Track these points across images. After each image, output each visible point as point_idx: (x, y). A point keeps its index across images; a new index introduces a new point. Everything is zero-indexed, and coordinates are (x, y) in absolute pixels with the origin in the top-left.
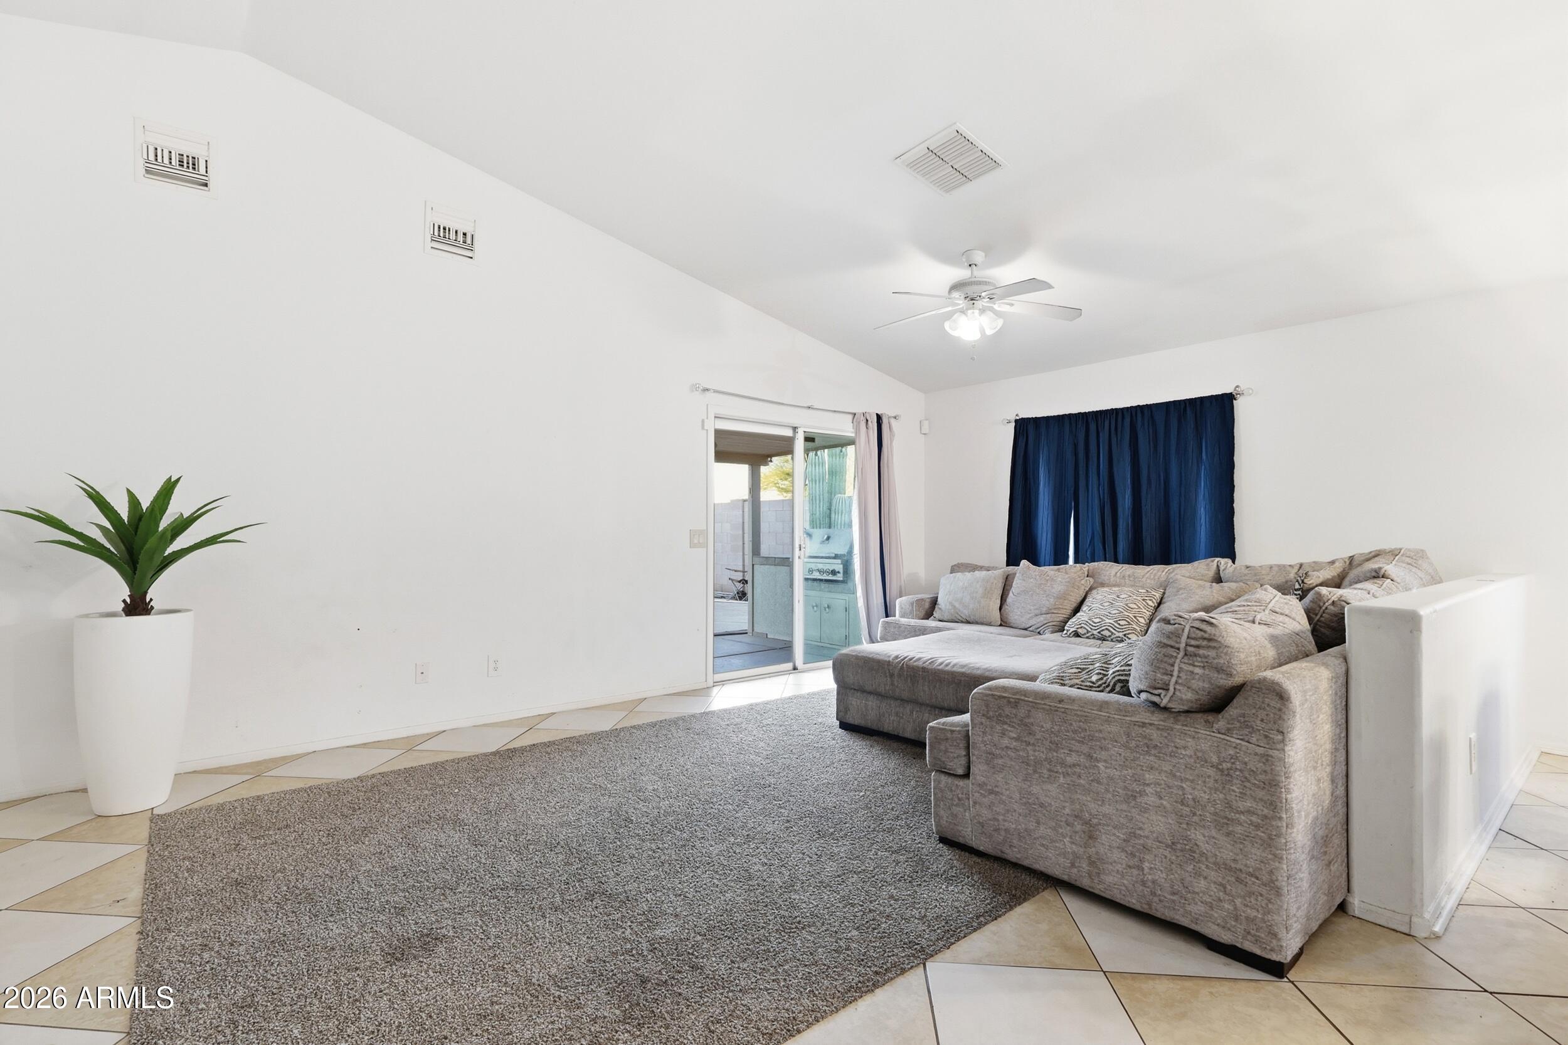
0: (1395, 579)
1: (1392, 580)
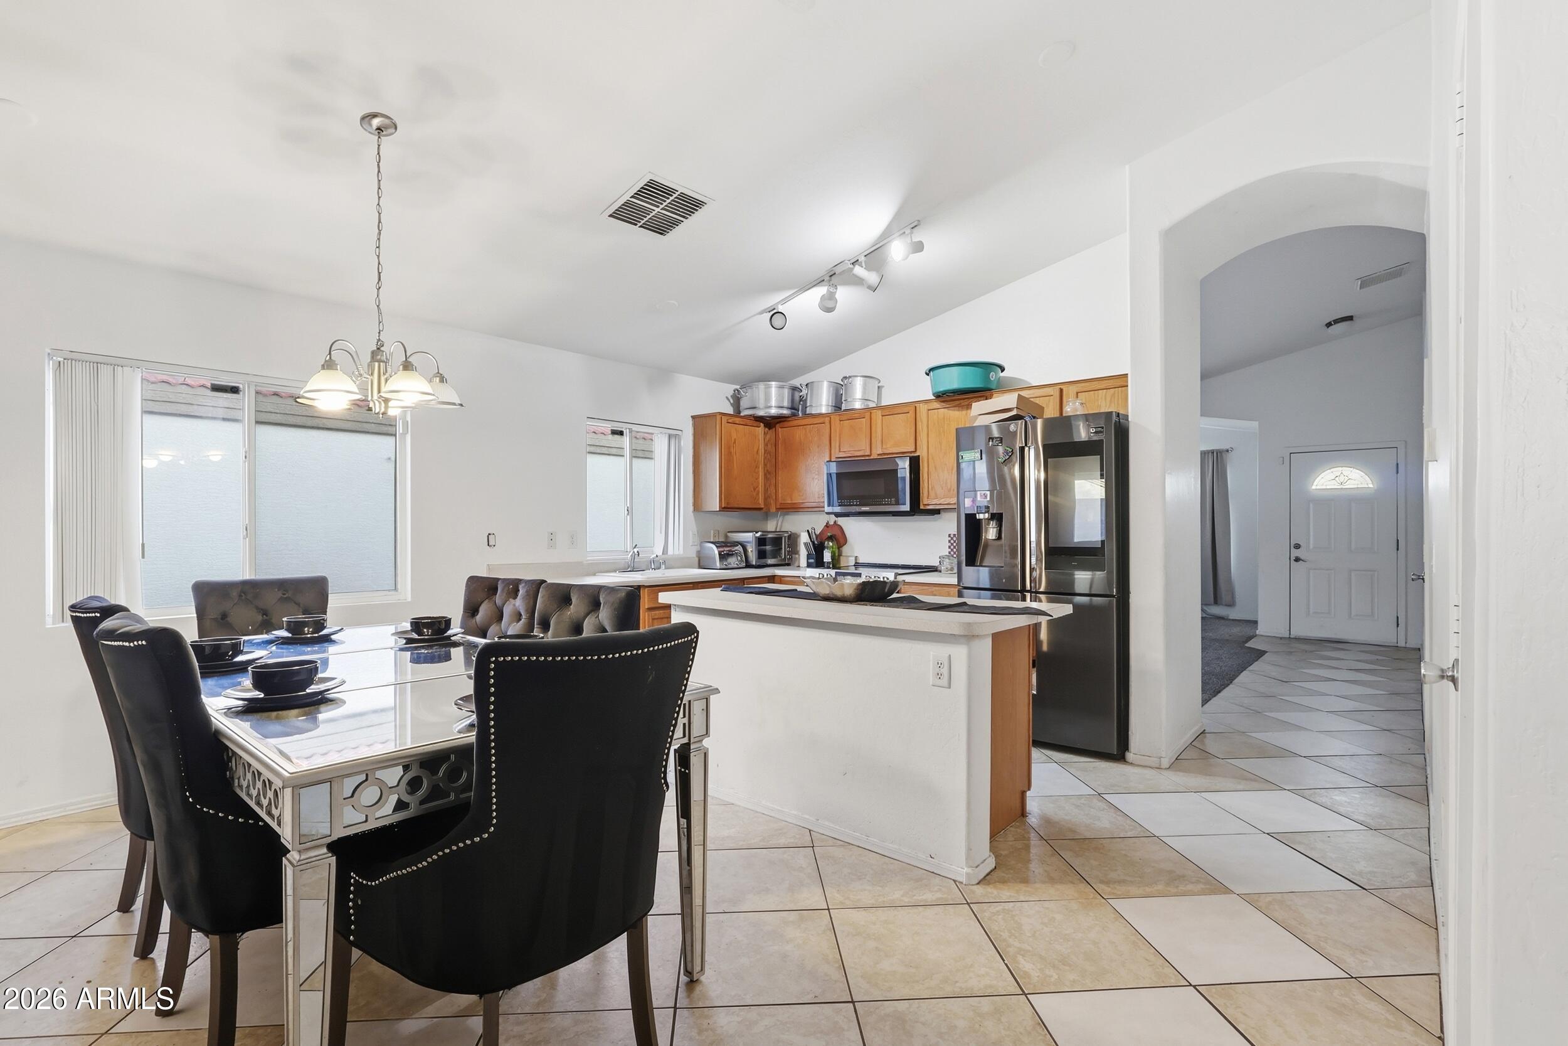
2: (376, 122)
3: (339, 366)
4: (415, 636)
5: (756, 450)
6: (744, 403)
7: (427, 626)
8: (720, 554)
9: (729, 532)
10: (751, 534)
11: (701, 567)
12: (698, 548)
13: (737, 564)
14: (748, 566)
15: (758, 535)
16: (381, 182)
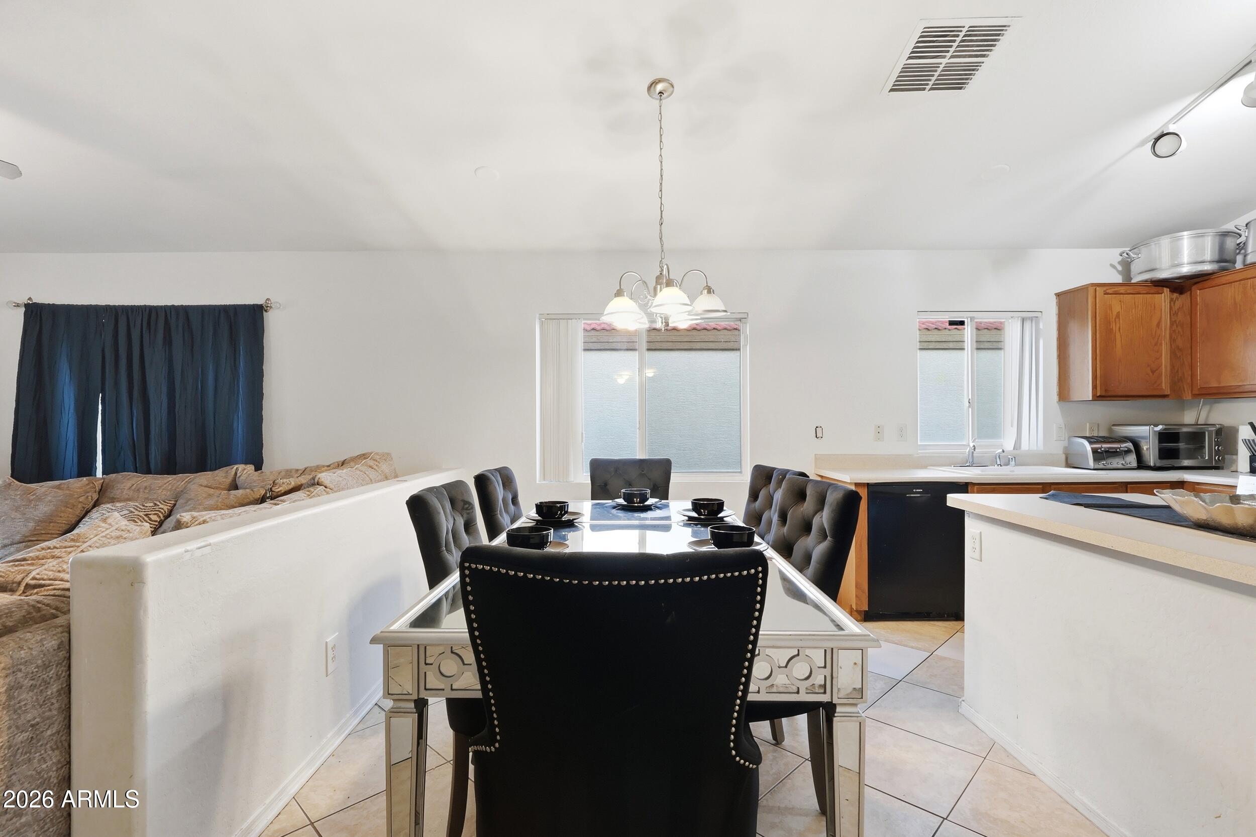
0: (328, 485)
1: (326, 487)
2: (660, 87)
3: (625, 293)
4: (694, 515)
5: (1155, 323)
6: (1135, 268)
7: (704, 506)
8: (1095, 451)
9: (1114, 425)
10: (1148, 428)
11: (1069, 465)
12: (1066, 443)
13: (1122, 464)
14: (1142, 465)
15: (1160, 428)
16: (662, 136)
